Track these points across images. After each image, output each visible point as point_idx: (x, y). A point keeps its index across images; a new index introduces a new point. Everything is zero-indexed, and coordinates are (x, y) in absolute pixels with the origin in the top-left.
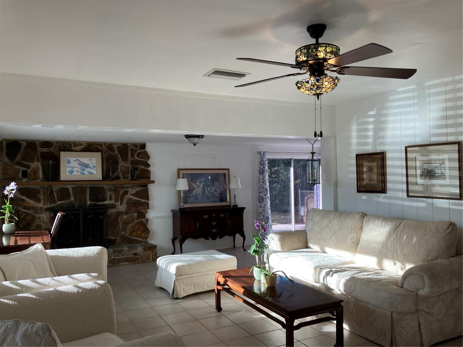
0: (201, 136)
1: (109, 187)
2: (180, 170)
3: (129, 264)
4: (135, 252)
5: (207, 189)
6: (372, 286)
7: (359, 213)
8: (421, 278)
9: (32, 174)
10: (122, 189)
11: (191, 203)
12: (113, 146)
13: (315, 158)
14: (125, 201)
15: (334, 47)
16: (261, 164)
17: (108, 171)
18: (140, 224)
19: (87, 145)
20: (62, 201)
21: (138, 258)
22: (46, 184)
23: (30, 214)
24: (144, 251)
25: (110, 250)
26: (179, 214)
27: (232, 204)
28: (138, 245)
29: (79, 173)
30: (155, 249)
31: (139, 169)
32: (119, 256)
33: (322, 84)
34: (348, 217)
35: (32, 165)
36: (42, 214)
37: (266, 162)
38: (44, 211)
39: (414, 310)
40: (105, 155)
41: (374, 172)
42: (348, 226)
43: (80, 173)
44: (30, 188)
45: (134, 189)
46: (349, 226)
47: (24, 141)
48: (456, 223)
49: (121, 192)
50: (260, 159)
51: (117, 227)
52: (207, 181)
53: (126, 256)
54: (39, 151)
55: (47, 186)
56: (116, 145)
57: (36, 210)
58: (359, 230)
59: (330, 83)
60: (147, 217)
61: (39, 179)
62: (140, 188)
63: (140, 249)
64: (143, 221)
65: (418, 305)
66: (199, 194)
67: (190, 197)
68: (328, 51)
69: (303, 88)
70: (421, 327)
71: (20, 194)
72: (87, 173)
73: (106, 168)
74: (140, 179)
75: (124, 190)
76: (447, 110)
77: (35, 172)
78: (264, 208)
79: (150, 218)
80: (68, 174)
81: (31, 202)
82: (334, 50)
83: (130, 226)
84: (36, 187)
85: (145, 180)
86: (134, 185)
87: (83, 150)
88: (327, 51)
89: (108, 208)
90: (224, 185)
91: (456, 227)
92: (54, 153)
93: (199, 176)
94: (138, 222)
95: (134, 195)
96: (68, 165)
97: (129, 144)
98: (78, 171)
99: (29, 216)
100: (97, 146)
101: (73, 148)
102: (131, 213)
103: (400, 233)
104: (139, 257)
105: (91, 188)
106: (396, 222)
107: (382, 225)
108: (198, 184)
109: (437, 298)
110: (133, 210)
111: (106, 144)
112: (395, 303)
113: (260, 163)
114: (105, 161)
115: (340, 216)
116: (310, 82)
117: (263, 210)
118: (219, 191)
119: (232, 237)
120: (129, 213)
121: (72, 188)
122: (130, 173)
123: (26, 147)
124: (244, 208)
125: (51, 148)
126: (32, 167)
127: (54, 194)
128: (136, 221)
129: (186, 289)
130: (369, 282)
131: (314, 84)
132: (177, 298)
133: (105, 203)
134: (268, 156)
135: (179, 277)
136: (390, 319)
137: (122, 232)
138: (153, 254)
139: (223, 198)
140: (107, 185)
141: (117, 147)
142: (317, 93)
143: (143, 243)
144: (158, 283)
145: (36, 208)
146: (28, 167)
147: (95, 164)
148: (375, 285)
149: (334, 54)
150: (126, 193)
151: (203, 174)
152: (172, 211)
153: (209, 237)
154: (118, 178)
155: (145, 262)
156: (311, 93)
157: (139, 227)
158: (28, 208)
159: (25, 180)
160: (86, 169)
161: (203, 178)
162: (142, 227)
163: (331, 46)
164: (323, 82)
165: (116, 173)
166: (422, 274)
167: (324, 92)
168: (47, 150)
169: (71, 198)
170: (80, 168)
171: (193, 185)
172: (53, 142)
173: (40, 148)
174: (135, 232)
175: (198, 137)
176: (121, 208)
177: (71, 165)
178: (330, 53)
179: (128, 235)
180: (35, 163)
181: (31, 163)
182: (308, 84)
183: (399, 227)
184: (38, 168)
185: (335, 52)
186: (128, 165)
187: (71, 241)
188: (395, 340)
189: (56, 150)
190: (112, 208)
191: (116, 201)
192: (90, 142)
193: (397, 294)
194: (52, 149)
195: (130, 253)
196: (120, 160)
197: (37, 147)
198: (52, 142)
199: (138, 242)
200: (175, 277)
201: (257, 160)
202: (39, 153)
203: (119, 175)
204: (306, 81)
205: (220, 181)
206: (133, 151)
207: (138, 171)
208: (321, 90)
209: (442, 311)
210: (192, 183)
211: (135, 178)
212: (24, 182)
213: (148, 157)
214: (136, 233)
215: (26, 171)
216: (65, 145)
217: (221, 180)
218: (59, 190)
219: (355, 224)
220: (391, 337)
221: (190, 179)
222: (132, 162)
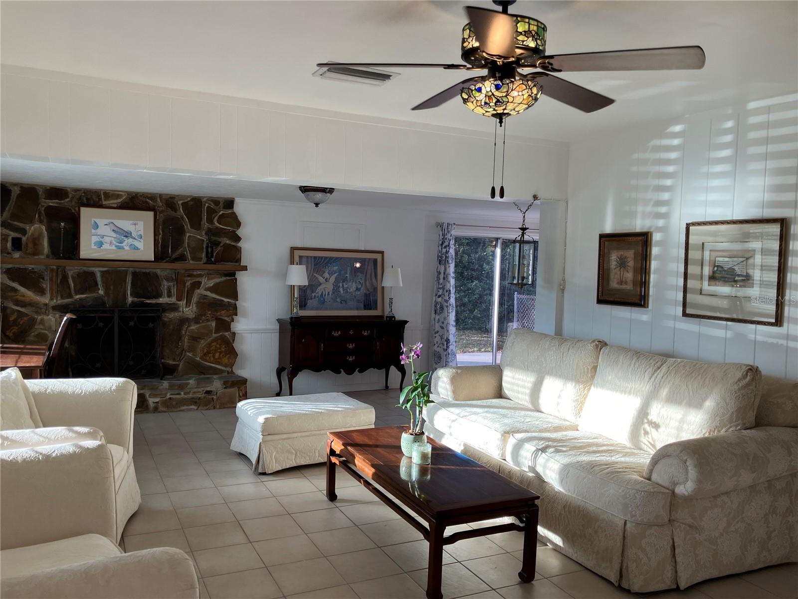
0: (328, 189)
1: (166, 273)
2: (295, 249)
3: (197, 409)
4: (209, 389)
5: (343, 285)
6: (596, 473)
7: (594, 341)
8: (683, 464)
9: (30, 245)
10: (189, 278)
11: (312, 309)
12: (175, 202)
13: (526, 238)
14: (195, 299)
15: (532, 23)
16: (444, 246)
17: (164, 246)
18: (219, 341)
19: (130, 198)
20: (82, 294)
21: (213, 398)
22: (55, 263)
23: (26, 314)
24: (225, 388)
25: (164, 383)
26: (289, 327)
27: (386, 315)
28: (215, 377)
29: (114, 246)
30: (245, 386)
31: (222, 245)
32: (179, 394)
33: (506, 96)
34: (573, 347)
35: (30, 229)
36: (48, 316)
37: (451, 242)
38: (51, 311)
39: (666, 520)
40: (161, 217)
41: (629, 268)
42: (571, 362)
43: (116, 246)
44: (26, 269)
45: (212, 279)
46: (573, 363)
47: (15, 185)
48: (761, 368)
49: (188, 284)
50: (441, 237)
51: (180, 344)
52: (343, 272)
53: (192, 395)
54: (43, 204)
55: (55, 267)
56: (181, 200)
57: (38, 307)
58: (590, 370)
59: (520, 93)
60: (233, 330)
61: (42, 254)
62: (221, 278)
63: (216, 385)
64: (225, 336)
65: (674, 512)
66: (328, 294)
67: (312, 299)
68: (520, 30)
69: (472, 102)
70: (677, 551)
71: (9, 278)
72: (127, 248)
73: (162, 239)
74: (222, 263)
75: (194, 281)
76: (768, 159)
77: (36, 241)
78: (443, 323)
79: (238, 332)
80: (93, 247)
81: (28, 294)
82: (534, 28)
83: (203, 343)
84: (37, 268)
85: (232, 263)
86: (211, 272)
87: (122, 206)
88: (518, 30)
89: (164, 310)
90: (374, 280)
91: (761, 376)
92: (70, 209)
93: (329, 261)
94: (216, 338)
95: (209, 289)
96: (93, 231)
97: (205, 199)
98: (111, 243)
99: (25, 319)
100: (147, 200)
101: (104, 203)
102: (205, 322)
103: (660, 381)
104: (215, 397)
105: (135, 275)
106: (654, 360)
107: (630, 365)
108: (326, 275)
109: (710, 501)
110: (208, 316)
111: (164, 197)
112: (631, 505)
113: (441, 242)
114: (161, 227)
115: (560, 345)
116: (484, 91)
117: (441, 327)
118: (363, 290)
119: (384, 371)
120: (201, 321)
121: (102, 272)
122: (205, 250)
123: (19, 196)
124: (406, 322)
125: (64, 199)
126: (30, 233)
127: (69, 282)
128: (214, 335)
129: (281, 458)
130: (592, 466)
131: (490, 94)
132: (264, 474)
133: (158, 302)
134: (456, 232)
135: (270, 438)
136: (621, 534)
137: (188, 354)
138: (241, 394)
139: (369, 303)
140: (163, 270)
141: (182, 204)
142: (499, 112)
143: (226, 374)
144: (235, 446)
145: (37, 304)
146: (24, 232)
147: (142, 233)
148: (601, 471)
149: (533, 36)
150: (197, 285)
151: (337, 258)
152: (279, 320)
153: (341, 370)
154: (182, 258)
155: (226, 406)
156: (486, 112)
157: (218, 346)
158: (23, 304)
159: (17, 255)
160: (126, 239)
161: (336, 266)
162: (224, 346)
163: (527, 20)
164: (507, 91)
165: (181, 249)
166: (685, 458)
167: (511, 110)
168: (57, 203)
169: (99, 289)
170: (114, 238)
171: (317, 278)
172: (69, 189)
173: (45, 199)
174: (212, 355)
175: (323, 190)
176: (189, 311)
177: (99, 231)
178: (525, 35)
179: (198, 359)
180: (36, 225)
181: (28, 225)
182: (480, 93)
183: (660, 370)
184: (41, 234)
185: (533, 33)
186: (202, 236)
187: (98, 365)
188: (628, 571)
189: (73, 203)
190: (172, 311)
191: (179, 299)
192: (135, 193)
193: (638, 490)
194: (67, 202)
195: (199, 390)
196: (187, 226)
197: (40, 196)
198: (66, 190)
199: (216, 372)
200: (262, 436)
201: (436, 237)
202: (43, 209)
203: (185, 253)
204: (476, 88)
205: (366, 273)
206: (211, 212)
207: (219, 248)
208: (504, 107)
209: (718, 525)
210: (316, 274)
211: (213, 259)
212: (15, 258)
213: (238, 224)
214: (214, 357)
215: (20, 239)
216: (89, 197)
217: (369, 272)
218: (78, 275)
219: (584, 361)
220: (620, 565)
221: (313, 266)
222: (210, 232)
